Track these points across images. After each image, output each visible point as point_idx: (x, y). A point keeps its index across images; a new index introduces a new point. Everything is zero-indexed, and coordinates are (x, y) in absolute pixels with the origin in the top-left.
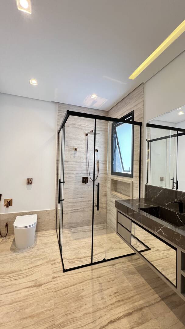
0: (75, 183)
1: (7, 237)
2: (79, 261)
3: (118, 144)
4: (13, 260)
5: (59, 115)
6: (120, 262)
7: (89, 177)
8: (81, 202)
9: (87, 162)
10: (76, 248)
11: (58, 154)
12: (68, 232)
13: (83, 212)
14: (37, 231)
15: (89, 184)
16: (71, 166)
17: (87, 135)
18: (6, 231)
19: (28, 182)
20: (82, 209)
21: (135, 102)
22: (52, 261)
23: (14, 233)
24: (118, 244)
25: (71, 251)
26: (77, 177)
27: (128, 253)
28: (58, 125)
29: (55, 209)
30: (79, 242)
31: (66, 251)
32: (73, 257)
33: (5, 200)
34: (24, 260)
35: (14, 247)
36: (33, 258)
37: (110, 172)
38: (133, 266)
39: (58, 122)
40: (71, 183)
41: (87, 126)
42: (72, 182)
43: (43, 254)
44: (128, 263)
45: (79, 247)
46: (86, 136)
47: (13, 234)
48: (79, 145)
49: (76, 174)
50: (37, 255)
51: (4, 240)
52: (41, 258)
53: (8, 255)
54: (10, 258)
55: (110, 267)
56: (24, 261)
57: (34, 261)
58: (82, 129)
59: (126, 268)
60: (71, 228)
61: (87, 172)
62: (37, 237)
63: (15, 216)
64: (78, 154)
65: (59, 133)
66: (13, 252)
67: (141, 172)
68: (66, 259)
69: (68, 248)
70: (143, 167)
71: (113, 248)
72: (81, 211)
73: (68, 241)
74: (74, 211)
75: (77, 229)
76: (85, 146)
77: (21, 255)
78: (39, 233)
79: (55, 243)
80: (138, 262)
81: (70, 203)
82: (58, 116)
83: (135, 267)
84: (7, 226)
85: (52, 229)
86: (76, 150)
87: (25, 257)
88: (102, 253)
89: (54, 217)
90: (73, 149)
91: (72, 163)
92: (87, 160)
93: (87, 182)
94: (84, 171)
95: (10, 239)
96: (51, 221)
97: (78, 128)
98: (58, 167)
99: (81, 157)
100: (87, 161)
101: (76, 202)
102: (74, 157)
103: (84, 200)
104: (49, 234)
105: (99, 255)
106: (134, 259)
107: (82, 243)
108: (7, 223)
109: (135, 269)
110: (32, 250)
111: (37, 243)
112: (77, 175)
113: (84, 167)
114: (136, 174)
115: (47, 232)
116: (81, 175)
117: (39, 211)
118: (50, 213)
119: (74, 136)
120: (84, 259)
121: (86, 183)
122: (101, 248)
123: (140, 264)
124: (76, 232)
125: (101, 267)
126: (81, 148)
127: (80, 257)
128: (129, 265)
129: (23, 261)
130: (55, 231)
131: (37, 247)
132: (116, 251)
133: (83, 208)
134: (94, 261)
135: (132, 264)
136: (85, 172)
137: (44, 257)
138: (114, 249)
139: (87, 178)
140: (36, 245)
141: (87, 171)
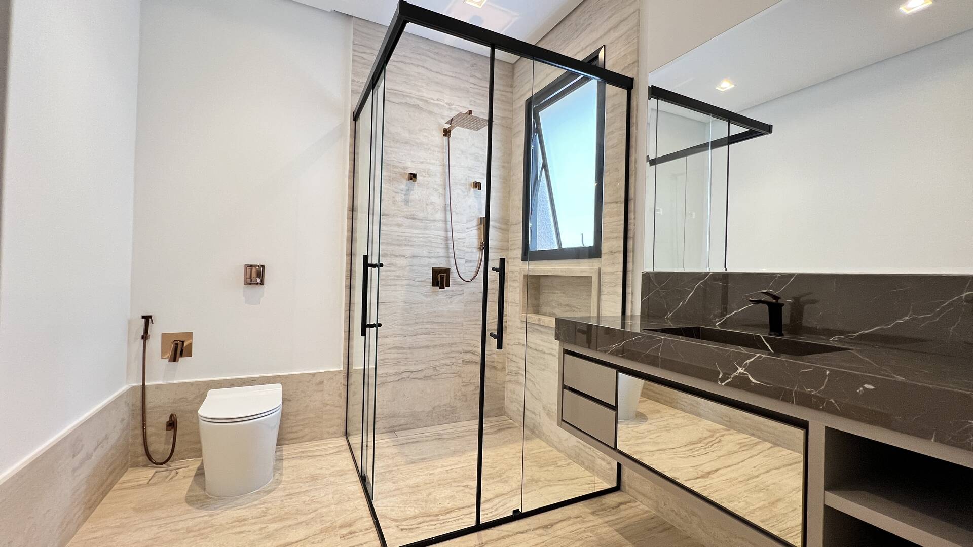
0: (409, 285)
1: (173, 465)
2: (432, 523)
3: (545, 166)
4: (197, 533)
5: (356, 58)
6: (569, 518)
7: (453, 269)
8: (427, 347)
9: (446, 221)
10: (417, 486)
11: (353, 188)
12: (387, 443)
13: (434, 380)
14: (280, 441)
15: (452, 291)
16: (396, 229)
17: (447, 133)
18: (167, 443)
19: (248, 276)
20: (431, 372)
21: (610, 17)
22: (341, 527)
23: (200, 450)
24: (550, 468)
25: (403, 494)
26: (415, 268)
27: (585, 490)
28: (353, 91)
29: (341, 368)
30: (427, 469)
31: (386, 497)
32: (411, 512)
33: (165, 336)
34: (238, 530)
35: (199, 492)
36: (273, 521)
37: (519, 253)
38: (610, 526)
39: (353, 80)
40: (395, 285)
41: (449, 104)
42: (397, 283)
43: (308, 508)
44: (591, 517)
45: (426, 484)
46: (445, 135)
47: (198, 452)
48: (422, 163)
49: (413, 257)
50: (286, 513)
51: (160, 474)
52: (300, 520)
53: (178, 519)
54: (188, 528)
55: (538, 532)
56: (242, 532)
57: (277, 530)
58: (430, 113)
59: (589, 534)
60: (394, 431)
61: (448, 252)
62: (280, 459)
63: (200, 391)
64: (417, 192)
65: (356, 117)
66: (197, 508)
67: (630, 234)
68: (390, 518)
69: (389, 486)
70: (635, 219)
71: (537, 481)
72: (427, 377)
73: (388, 466)
74: (404, 375)
75: (413, 434)
76: (440, 169)
77: (225, 515)
78: (288, 450)
79: (346, 474)
80: (623, 514)
81: (393, 351)
82: (354, 61)
83: (618, 527)
84: (172, 424)
85: (332, 435)
86: (413, 177)
87: (242, 520)
88: (505, 497)
89: (340, 395)
90: (402, 175)
91: (399, 220)
92: (446, 214)
93: (448, 285)
94: (438, 250)
95: (186, 469)
96: (328, 407)
97: (417, 107)
98: (352, 231)
99: (427, 204)
100: (446, 217)
101: (410, 348)
102: (407, 202)
103: (437, 343)
104: (321, 450)
105: (497, 501)
106: (609, 508)
107: (437, 471)
108: (172, 416)
109: (616, 533)
110: (266, 497)
111: (284, 478)
112: (415, 261)
113: (436, 233)
114: (612, 244)
115: (317, 445)
116: (427, 261)
117: (287, 377)
118: (325, 382)
119: (406, 135)
120: (448, 515)
121: (442, 287)
122: (500, 481)
123: (629, 518)
124: (413, 442)
125: (511, 533)
126: (429, 173)
127: (436, 509)
128: (596, 523)
129: (235, 534)
130: (342, 441)
131: (285, 489)
132: (550, 489)
133: (435, 368)
134: (483, 520)
135: (606, 519)
136: (442, 252)
137: (310, 516)
138: (540, 484)
139: (447, 271)
140: (279, 482)
141: (448, 248)
